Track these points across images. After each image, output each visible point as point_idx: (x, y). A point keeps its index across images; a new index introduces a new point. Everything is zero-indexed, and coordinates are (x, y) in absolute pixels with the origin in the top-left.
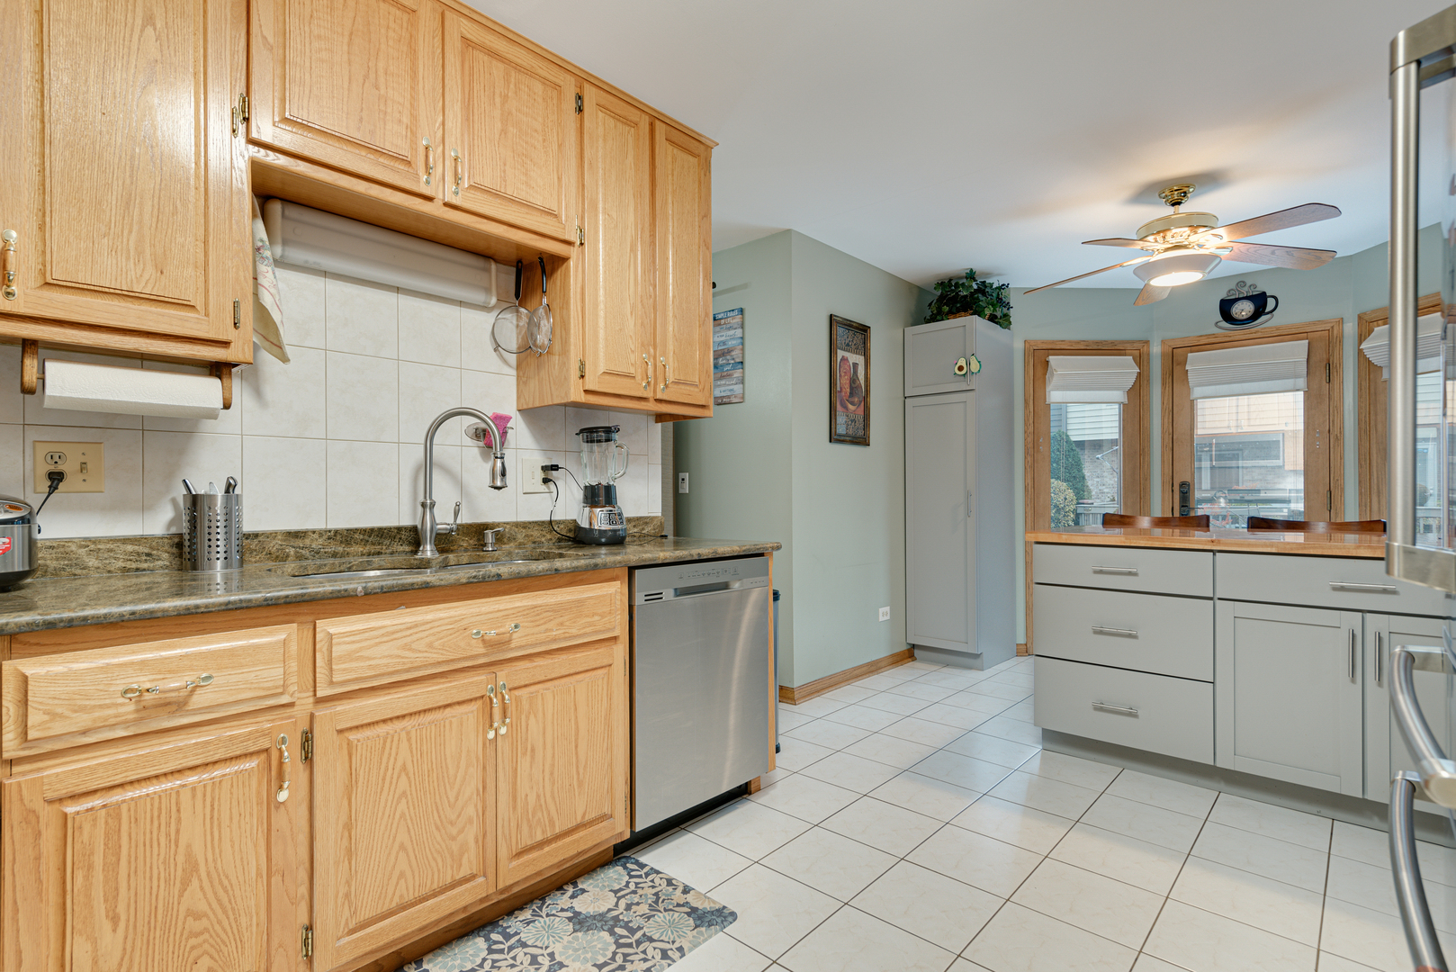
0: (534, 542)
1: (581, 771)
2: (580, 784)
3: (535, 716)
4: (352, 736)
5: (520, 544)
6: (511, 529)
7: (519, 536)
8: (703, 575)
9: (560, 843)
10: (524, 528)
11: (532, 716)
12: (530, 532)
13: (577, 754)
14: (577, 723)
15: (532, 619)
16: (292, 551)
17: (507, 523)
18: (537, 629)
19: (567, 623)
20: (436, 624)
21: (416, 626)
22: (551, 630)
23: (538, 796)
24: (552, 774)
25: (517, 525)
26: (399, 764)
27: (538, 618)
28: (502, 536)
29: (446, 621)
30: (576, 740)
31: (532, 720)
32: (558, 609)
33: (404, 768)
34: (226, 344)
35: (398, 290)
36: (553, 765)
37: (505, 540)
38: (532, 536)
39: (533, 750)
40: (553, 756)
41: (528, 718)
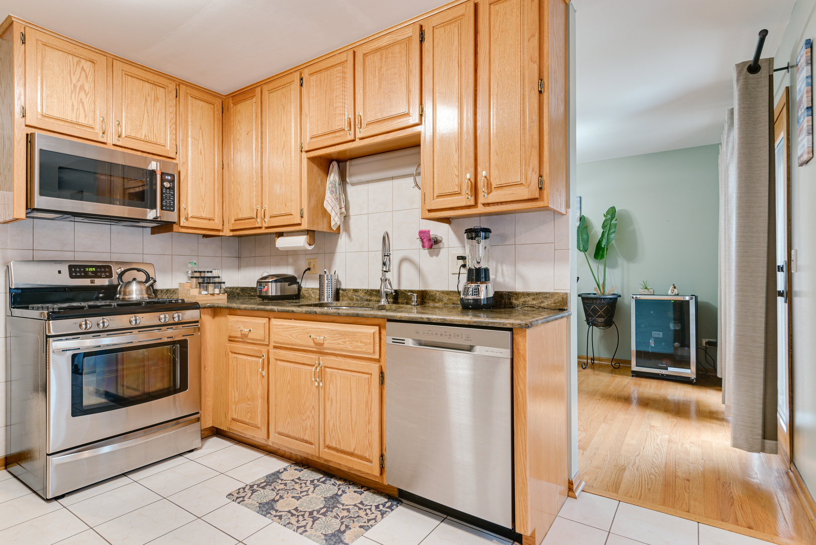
0: (454, 304)
1: (353, 425)
2: (353, 431)
3: (333, 384)
4: (279, 363)
5: (445, 304)
6: (440, 295)
7: (444, 299)
8: (437, 334)
9: (342, 455)
10: (448, 294)
11: (331, 384)
12: (451, 297)
13: (351, 414)
14: (351, 397)
15: (332, 336)
16: (355, 297)
17: (438, 291)
18: (334, 342)
19: (347, 343)
20: (299, 328)
21: (293, 327)
22: (340, 344)
23: (334, 425)
24: (340, 417)
25: (443, 292)
26: (288, 379)
27: (334, 336)
28: (435, 298)
29: (302, 328)
30: (351, 407)
31: (331, 386)
32: (343, 334)
33: (289, 382)
34: (300, 224)
35: (393, 178)
36: (340, 413)
37: (437, 300)
38: (452, 299)
39: (332, 400)
40: (340, 409)
41: (330, 384)
